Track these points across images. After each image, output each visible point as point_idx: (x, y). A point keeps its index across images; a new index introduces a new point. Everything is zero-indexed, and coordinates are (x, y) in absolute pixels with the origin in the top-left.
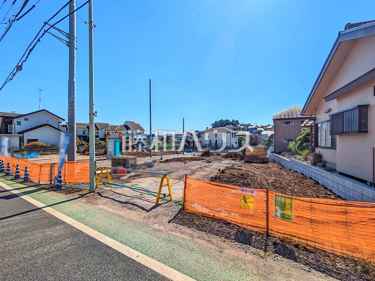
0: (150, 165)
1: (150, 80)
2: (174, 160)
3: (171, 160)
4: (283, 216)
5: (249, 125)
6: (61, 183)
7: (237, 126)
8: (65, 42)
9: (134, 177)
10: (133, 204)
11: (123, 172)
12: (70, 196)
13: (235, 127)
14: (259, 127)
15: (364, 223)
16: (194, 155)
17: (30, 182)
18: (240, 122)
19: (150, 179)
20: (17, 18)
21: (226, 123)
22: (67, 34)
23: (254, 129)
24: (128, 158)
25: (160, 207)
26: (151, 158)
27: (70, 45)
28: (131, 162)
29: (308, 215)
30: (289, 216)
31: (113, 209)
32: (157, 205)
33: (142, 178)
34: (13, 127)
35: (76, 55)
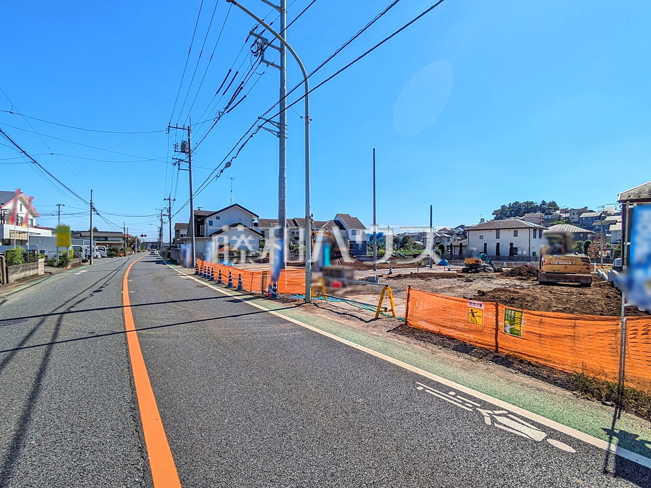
0: (372, 280)
1: (374, 149)
2: (411, 277)
3: (406, 276)
4: (512, 332)
5: (585, 210)
6: (276, 292)
7: (551, 214)
8: (276, 134)
9: (352, 292)
10: (351, 315)
11: (337, 285)
12: (287, 305)
13: (546, 217)
14: (610, 215)
15: (591, 337)
16: (449, 270)
17: (243, 290)
18: (561, 205)
19: (371, 296)
20: (227, 110)
21: (526, 208)
22: (277, 123)
23: (598, 218)
24: (343, 269)
25: (380, 320)
26: (375, 272)
27: (281, 135)
28: (348, 274)
29: (537, 330)
30: (518, 331)
31: (331, 317)
32: (377, 318)
33: (361, 294)
34: (205, 228)
35: (287, 146)
